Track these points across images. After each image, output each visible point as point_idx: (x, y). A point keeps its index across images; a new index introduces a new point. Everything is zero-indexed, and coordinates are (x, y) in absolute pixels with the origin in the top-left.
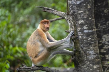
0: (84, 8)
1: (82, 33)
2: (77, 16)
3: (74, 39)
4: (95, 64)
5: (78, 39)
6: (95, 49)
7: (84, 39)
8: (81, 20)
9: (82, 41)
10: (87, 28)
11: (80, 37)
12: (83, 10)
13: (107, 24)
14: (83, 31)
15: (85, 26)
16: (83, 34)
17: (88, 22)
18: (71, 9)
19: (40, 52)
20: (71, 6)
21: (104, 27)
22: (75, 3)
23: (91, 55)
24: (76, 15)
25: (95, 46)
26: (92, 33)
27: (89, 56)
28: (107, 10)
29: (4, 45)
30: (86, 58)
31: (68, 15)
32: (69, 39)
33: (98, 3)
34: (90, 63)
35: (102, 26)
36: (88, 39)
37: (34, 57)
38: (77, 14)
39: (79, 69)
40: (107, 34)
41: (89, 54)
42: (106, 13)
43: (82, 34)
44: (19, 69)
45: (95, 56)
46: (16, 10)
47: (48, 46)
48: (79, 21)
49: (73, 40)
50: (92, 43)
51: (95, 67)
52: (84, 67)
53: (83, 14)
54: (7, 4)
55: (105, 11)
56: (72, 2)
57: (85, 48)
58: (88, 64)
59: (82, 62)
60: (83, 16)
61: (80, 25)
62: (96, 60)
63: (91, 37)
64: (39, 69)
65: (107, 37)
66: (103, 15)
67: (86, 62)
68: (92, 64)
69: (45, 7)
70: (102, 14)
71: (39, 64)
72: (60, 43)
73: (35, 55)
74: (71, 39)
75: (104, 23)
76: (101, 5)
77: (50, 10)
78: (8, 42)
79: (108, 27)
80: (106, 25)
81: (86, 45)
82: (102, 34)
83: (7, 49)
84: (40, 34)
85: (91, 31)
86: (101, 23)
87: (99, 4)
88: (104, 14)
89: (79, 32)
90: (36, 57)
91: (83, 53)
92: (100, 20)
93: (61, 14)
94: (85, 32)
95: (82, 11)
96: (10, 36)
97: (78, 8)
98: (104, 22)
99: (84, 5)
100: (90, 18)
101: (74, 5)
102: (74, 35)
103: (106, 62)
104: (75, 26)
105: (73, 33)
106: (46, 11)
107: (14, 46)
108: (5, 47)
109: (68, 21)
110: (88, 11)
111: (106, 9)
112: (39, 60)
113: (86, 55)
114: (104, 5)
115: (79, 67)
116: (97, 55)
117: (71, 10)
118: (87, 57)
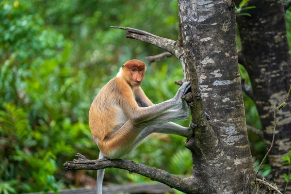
0: (214, 31)
1: (209, 87)
2: (198, 50)
3: (191, 100)
4: (238, 155)
5: (200, 100)
6: (238, 122)
7: (213, 101)
8: (207, 58)
9: (210, 105)
10: (220, 75)
11: (206, 95)
12: (213, 36)
13: (281, 69)
14: (212, 82)
15: (216, 72)
16: (211, 89)
17: (222, 62)
18: (185, 33)
19: (117, 128)
20: (186, 27)
21: (274, 74)
22: (195, 20)
23: (228, 135)
24: (196, 46)
25: (239, 116)
26: (232, 88)
27: (224, 137)
28: (280, 36)
29: (51, 120)
30: (217, 141)
31: (181, 45)
32: (180, 100)
33: (260, 19)
34: (226, 154)
35: (269, 73)
36: (224, 101)
37: (103, 138)
38: (199, 44)
39: (202, 167)
40: (282, 92)
41: (224, 133)
42: (278, 43)
43: (209, 89)
44: (69, 164)
45: (237, 139)
46: (84, 31)
47: (137, 116)
48: (203, 59)
49: (188, 102)
50: (232, 109)
51: (237, 162)
52: (214, 162)
53: (211, 45)
54: (64, 17)
55: (276, 37)
56: (189, 18)
57: (215, 120)
58: (222, 155)
59: (209, 150)
60: (212, 50)
61: (205, 68)
62: (241, 147)
63: (229, 95)
64: (114, 165)
65: (280, 98)
66: (271, 47)
67: (218, 151)
68: (230, 155)
69: (132, 29)
70: (269, 44)
71: (112, 153)
72: (163, 108)
73: (105, 133)
74: (185, 99)
75: (275, 66)
76: (266, 23)
77: (142, 34)
78: (61, 111)
79: (283, 74)
80: (278, 71)
81: (218, 114)
82: (269, 91)
83: (57, 129)
84: (120, 88)
85: (229, 82)
86: (266, 65)
87: (262, 20)
88: (273, 45)
89: (203, 84)
90: (107, 138)
91: (212, 130)
92: (266, 59)
93: (166, 44)
94: (217, 84)
95: (209, 38)
96: (65, 96)
97: (200, 31)
98: (274, 64)
99: (215, 24)
100: (227, 54)
101: (193, 23)
102: (190, 90)
103: (279, 156)
104: (193, 71)
105: (189, 87)
106: (134, 36)
107: (74, 122)
108: (53, 124)
109: (182, 59)
110: (224, 38)
111: (279, 33)
112: (113, 146)
113: (218, 135)
114: (274, 23)
115: (203, 162)
116: (241, 136)
117: (185, 36)
118: (220, 140)
